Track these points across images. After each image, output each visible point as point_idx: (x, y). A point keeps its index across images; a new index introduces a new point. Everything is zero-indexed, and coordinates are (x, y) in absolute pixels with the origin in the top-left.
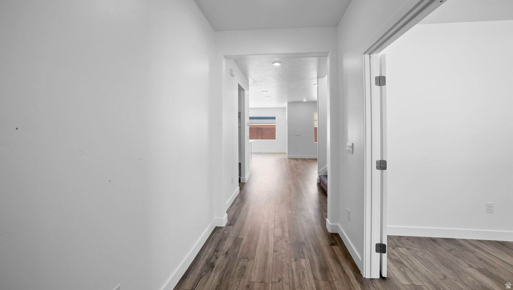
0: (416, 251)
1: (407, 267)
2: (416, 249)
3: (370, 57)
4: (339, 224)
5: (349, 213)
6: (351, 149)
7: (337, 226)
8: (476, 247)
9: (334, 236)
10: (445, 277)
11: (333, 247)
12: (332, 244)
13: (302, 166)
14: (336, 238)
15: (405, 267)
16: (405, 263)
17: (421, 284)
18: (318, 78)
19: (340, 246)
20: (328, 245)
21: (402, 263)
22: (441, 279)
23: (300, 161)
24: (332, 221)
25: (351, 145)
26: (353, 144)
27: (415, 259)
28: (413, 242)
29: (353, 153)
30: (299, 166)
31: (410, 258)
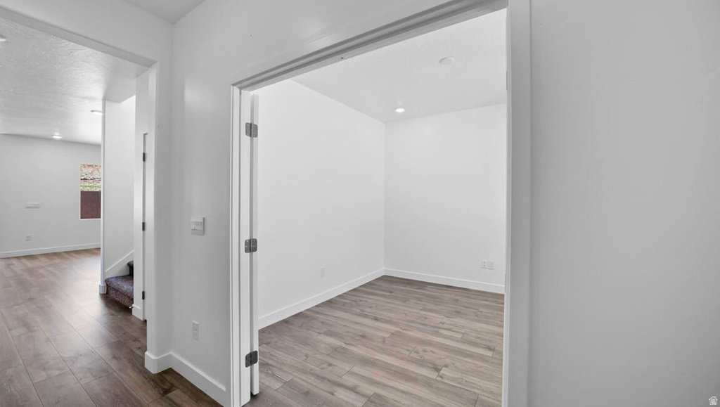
0: (276, 342)
1: (273, 366)
2: (274, 340)
3: (240, 94)
4: (171, 353)
5: (196, 328)
6: (200, 228)
7: (170, 355)
8: (318, 313)
9: (165, 375)
10: (307, 356)
11: (170, 395)
12: (167, 392)
13: (51, 269)
14: (168, 377)
15: (271, 367)
16: (270, 362)
17: (292, 377)
18: (105, 100)
19: (180, 387)
20: (160, 396)
21: (268, 364)
22: (305, 360)
23: (43, 259)
24: (157, 354)
25: (201, 220)
26: (204, 219)
27: (277, 352)
28: (269, 333)
29: (204, 232)
30: (41, 271)
31: (273, 354)
